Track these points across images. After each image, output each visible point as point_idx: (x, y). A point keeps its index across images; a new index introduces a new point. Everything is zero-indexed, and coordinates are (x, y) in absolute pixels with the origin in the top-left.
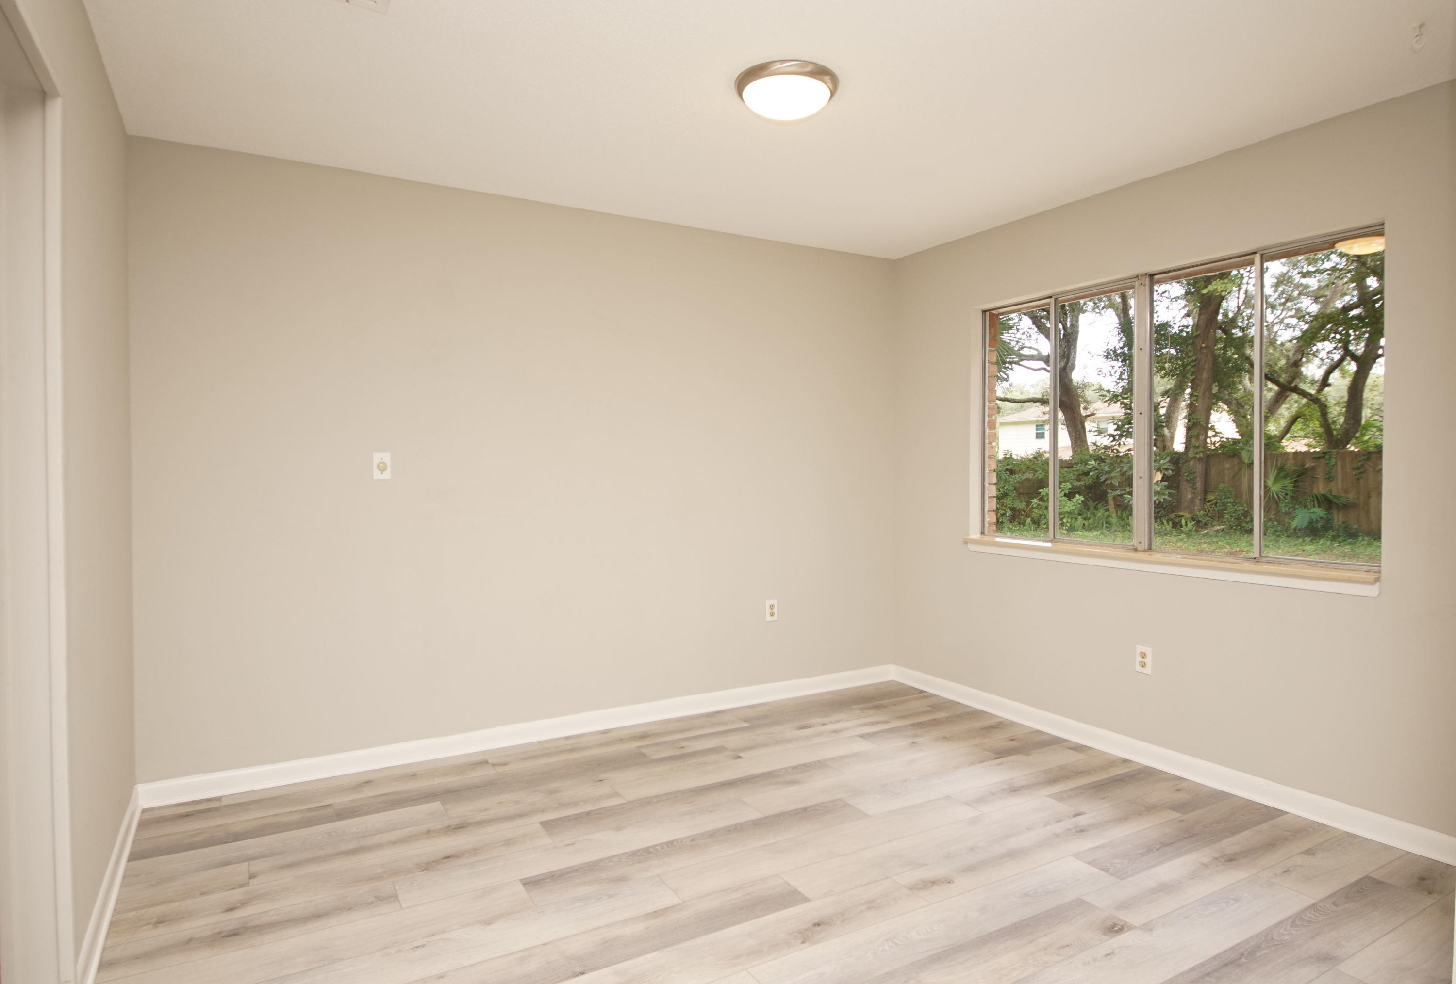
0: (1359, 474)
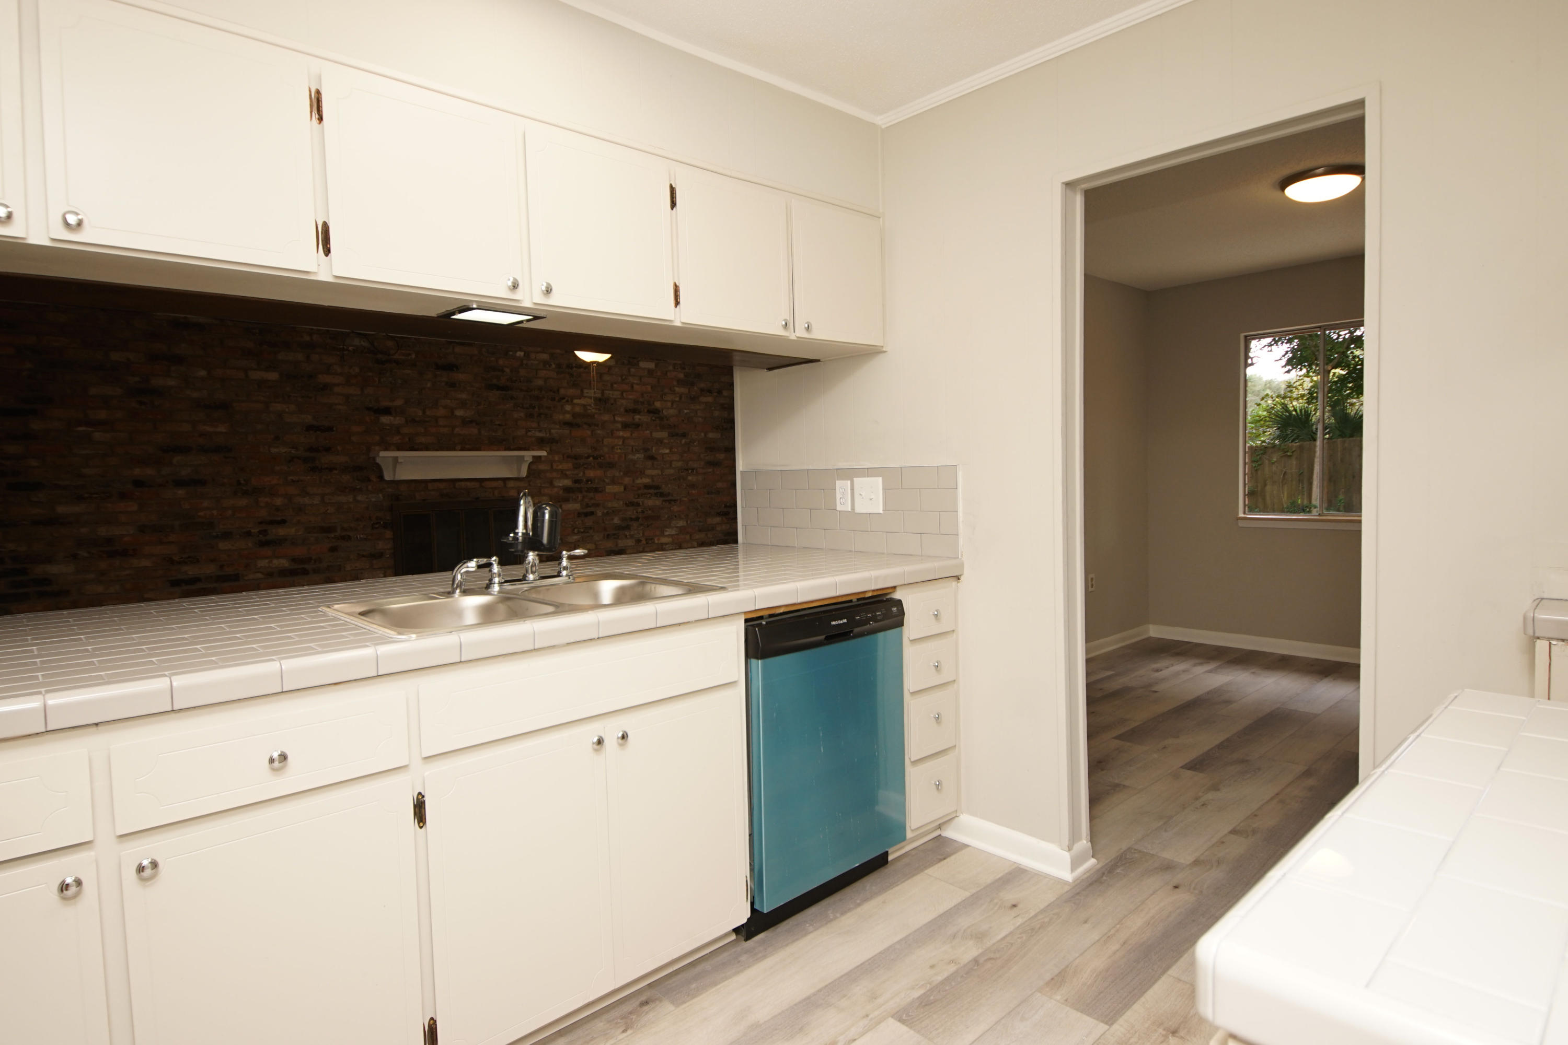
0: (1259, 465)
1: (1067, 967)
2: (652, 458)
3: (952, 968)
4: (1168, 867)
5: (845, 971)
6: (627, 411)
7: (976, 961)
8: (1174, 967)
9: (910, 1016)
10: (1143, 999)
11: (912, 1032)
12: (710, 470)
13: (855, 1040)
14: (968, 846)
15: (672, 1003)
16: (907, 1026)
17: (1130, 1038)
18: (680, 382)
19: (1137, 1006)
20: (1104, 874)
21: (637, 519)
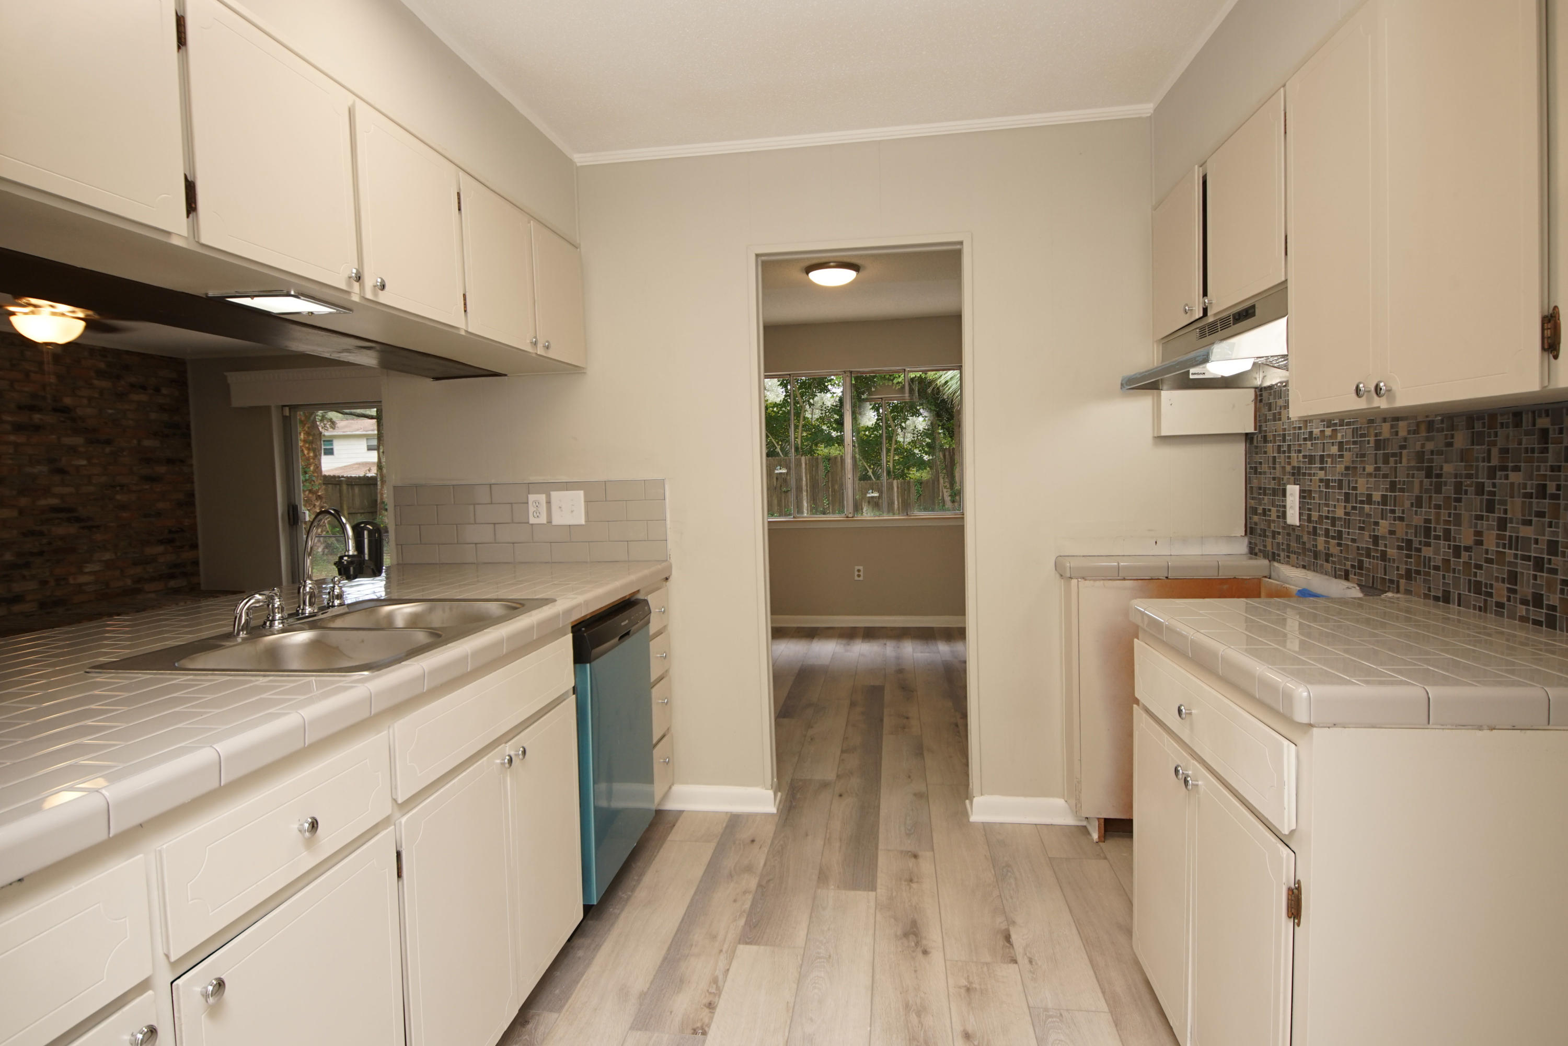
1: (821, 867)
2: (62, 471)
3: (750, 897)
4: (825, 785)
5: (675, 929)
6: (20, 408)
7: (760, 885)
8: (880, 844)
9: (750, 938)
10: (879, 869)
11: (762, 947)
12: (147, 487)
13: (728, 970)
14: (683, 811)
15: (551, 1011)
16: (755, 944)
17: (892, 894)
18: (100, 374)
19: (879, 874)
20: (791, 801)
21: (41, 553)
